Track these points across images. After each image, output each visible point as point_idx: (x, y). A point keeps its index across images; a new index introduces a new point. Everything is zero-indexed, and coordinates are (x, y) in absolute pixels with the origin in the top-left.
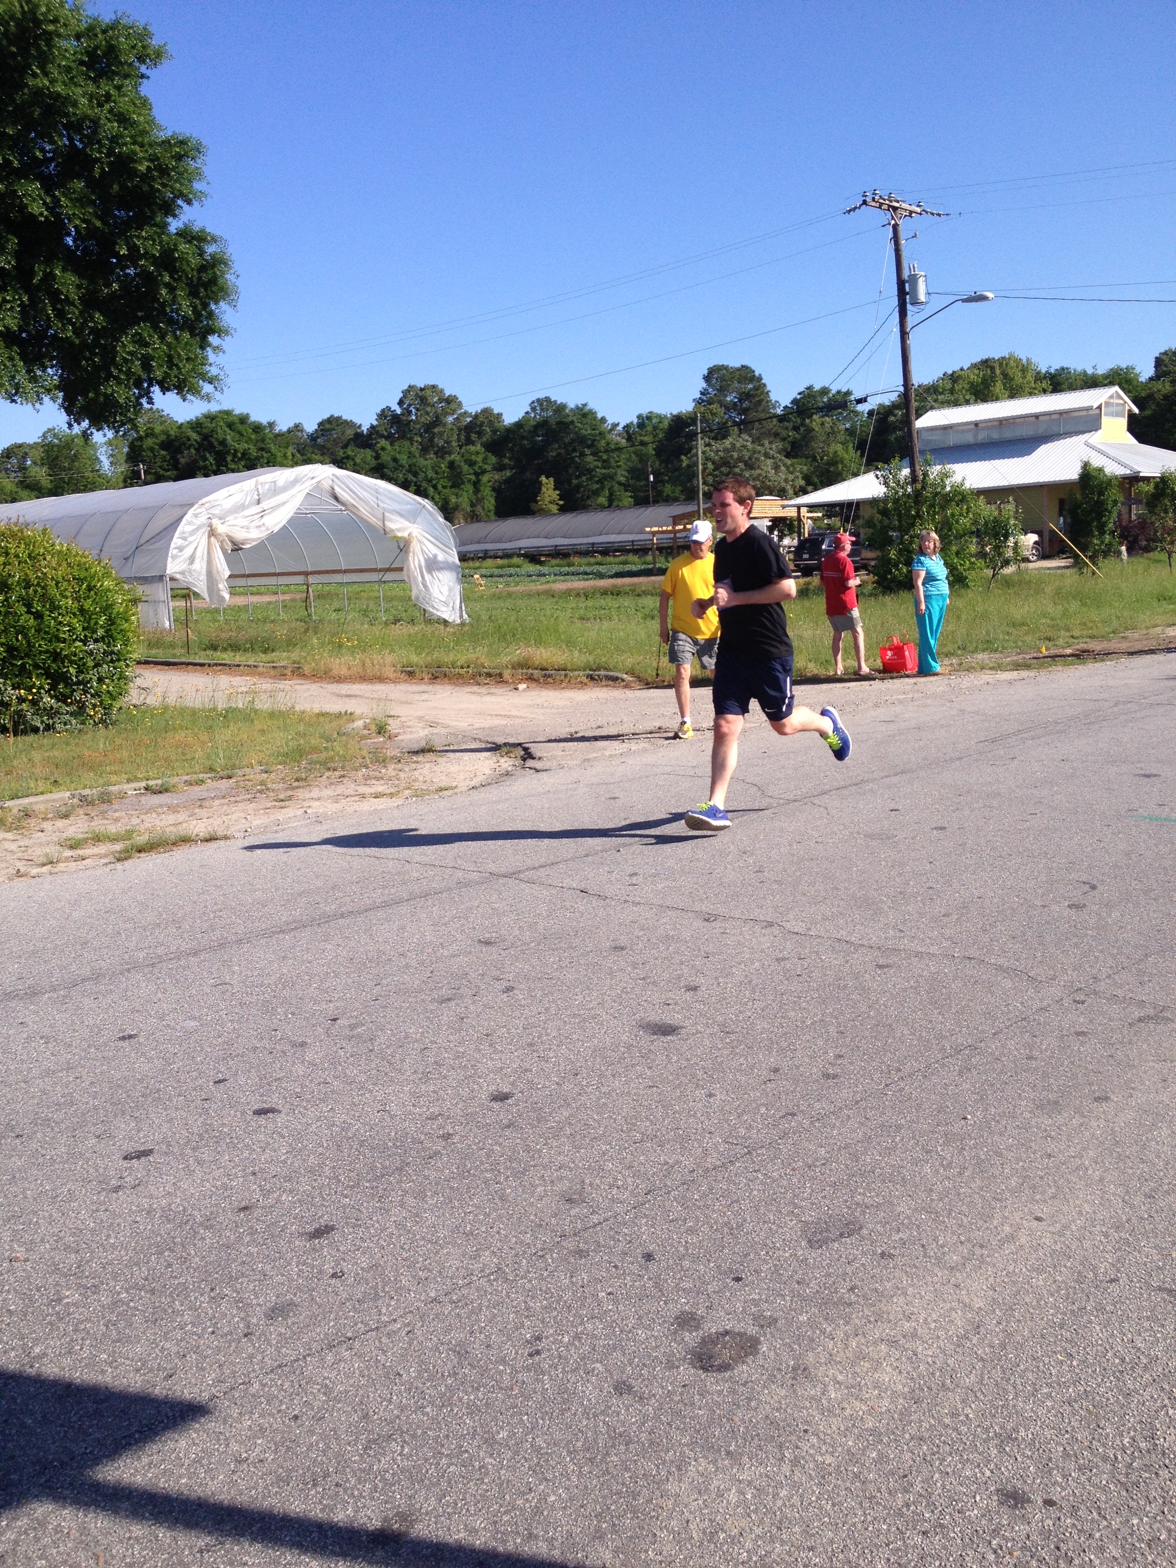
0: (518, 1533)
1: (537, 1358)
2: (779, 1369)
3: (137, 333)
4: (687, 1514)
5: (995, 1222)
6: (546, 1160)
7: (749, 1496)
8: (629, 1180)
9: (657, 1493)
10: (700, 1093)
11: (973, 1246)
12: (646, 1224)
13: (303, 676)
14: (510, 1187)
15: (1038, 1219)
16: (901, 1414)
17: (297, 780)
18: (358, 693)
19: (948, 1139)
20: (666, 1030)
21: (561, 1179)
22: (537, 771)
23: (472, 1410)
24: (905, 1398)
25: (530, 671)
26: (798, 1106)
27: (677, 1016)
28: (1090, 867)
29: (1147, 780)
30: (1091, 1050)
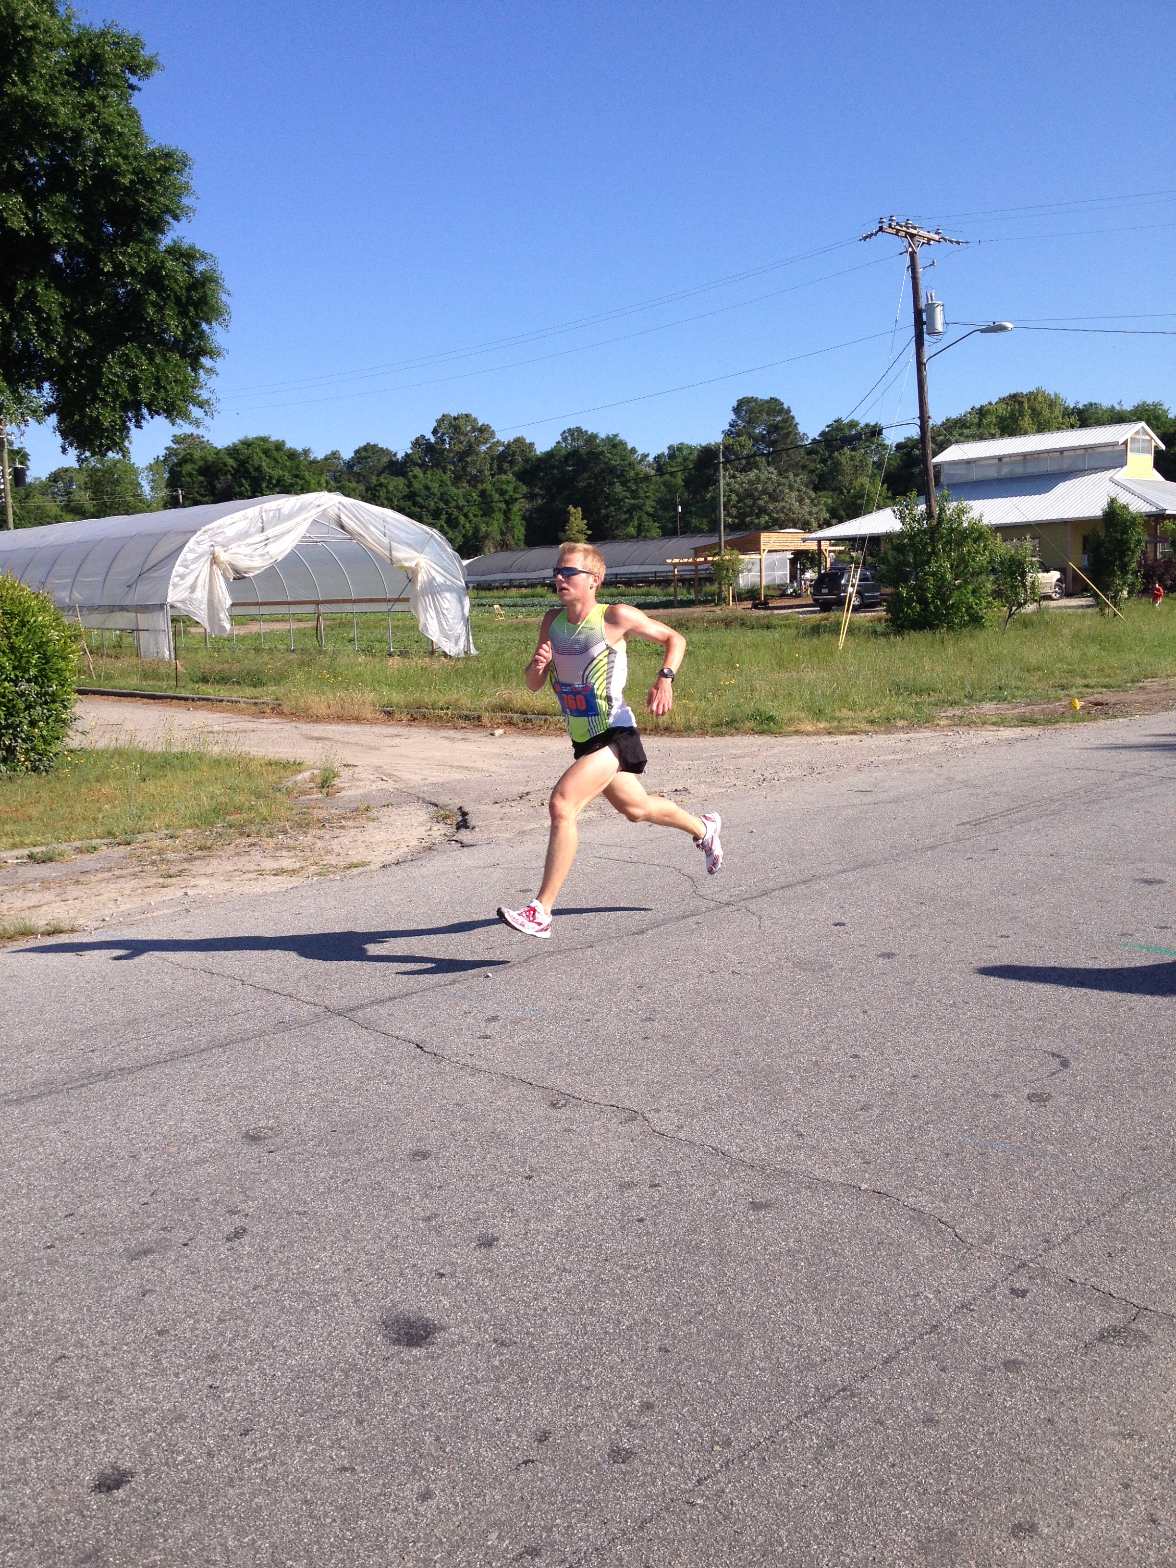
3: (124, 354)
13: (282, 714)
17: (200, 849)
18: (330, 735)
20: (416, 1334)
22: (462, 846)
25: (510, 714)
27: (444, 1302)
28: (1064, 1027)
29: (1149, 888)
30: (1023, 1405)
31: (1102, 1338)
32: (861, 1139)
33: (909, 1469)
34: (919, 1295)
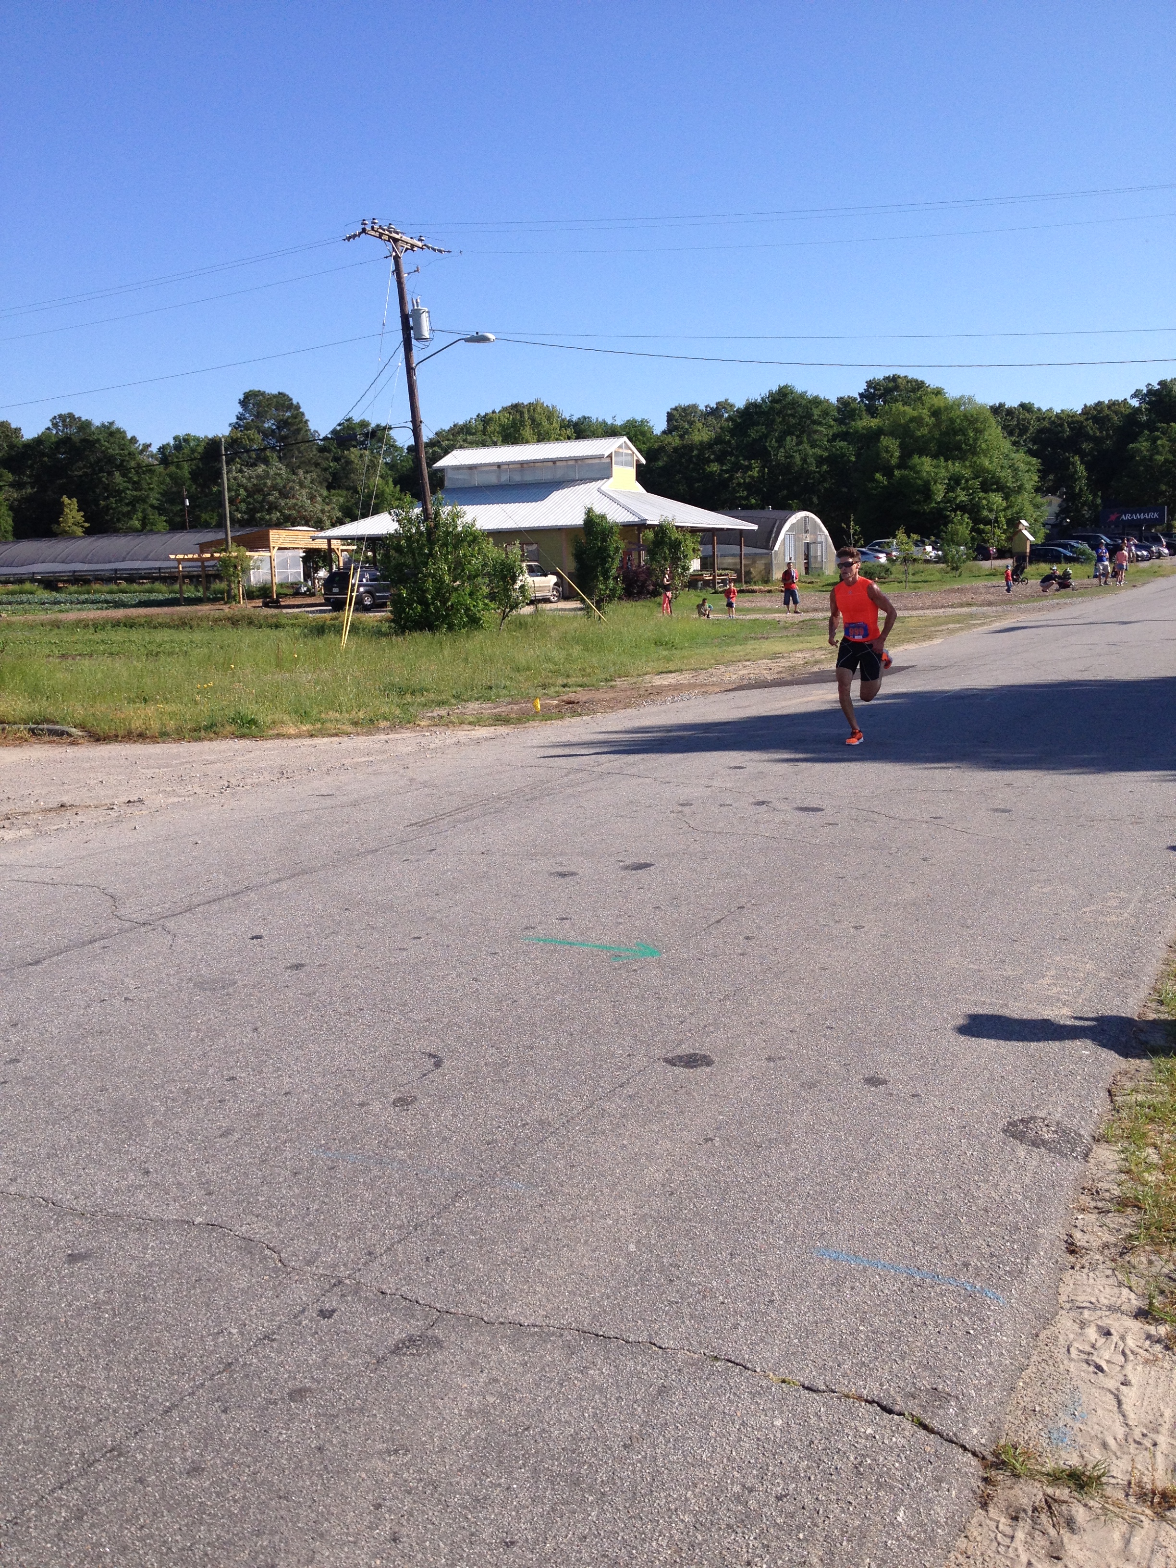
28: (449, 1026)
29: (561, 880)
30: (297, 1437)
31: (396, 1350)
32: (211, 1170)
33: (158, 1529)
34: (222, 1332)
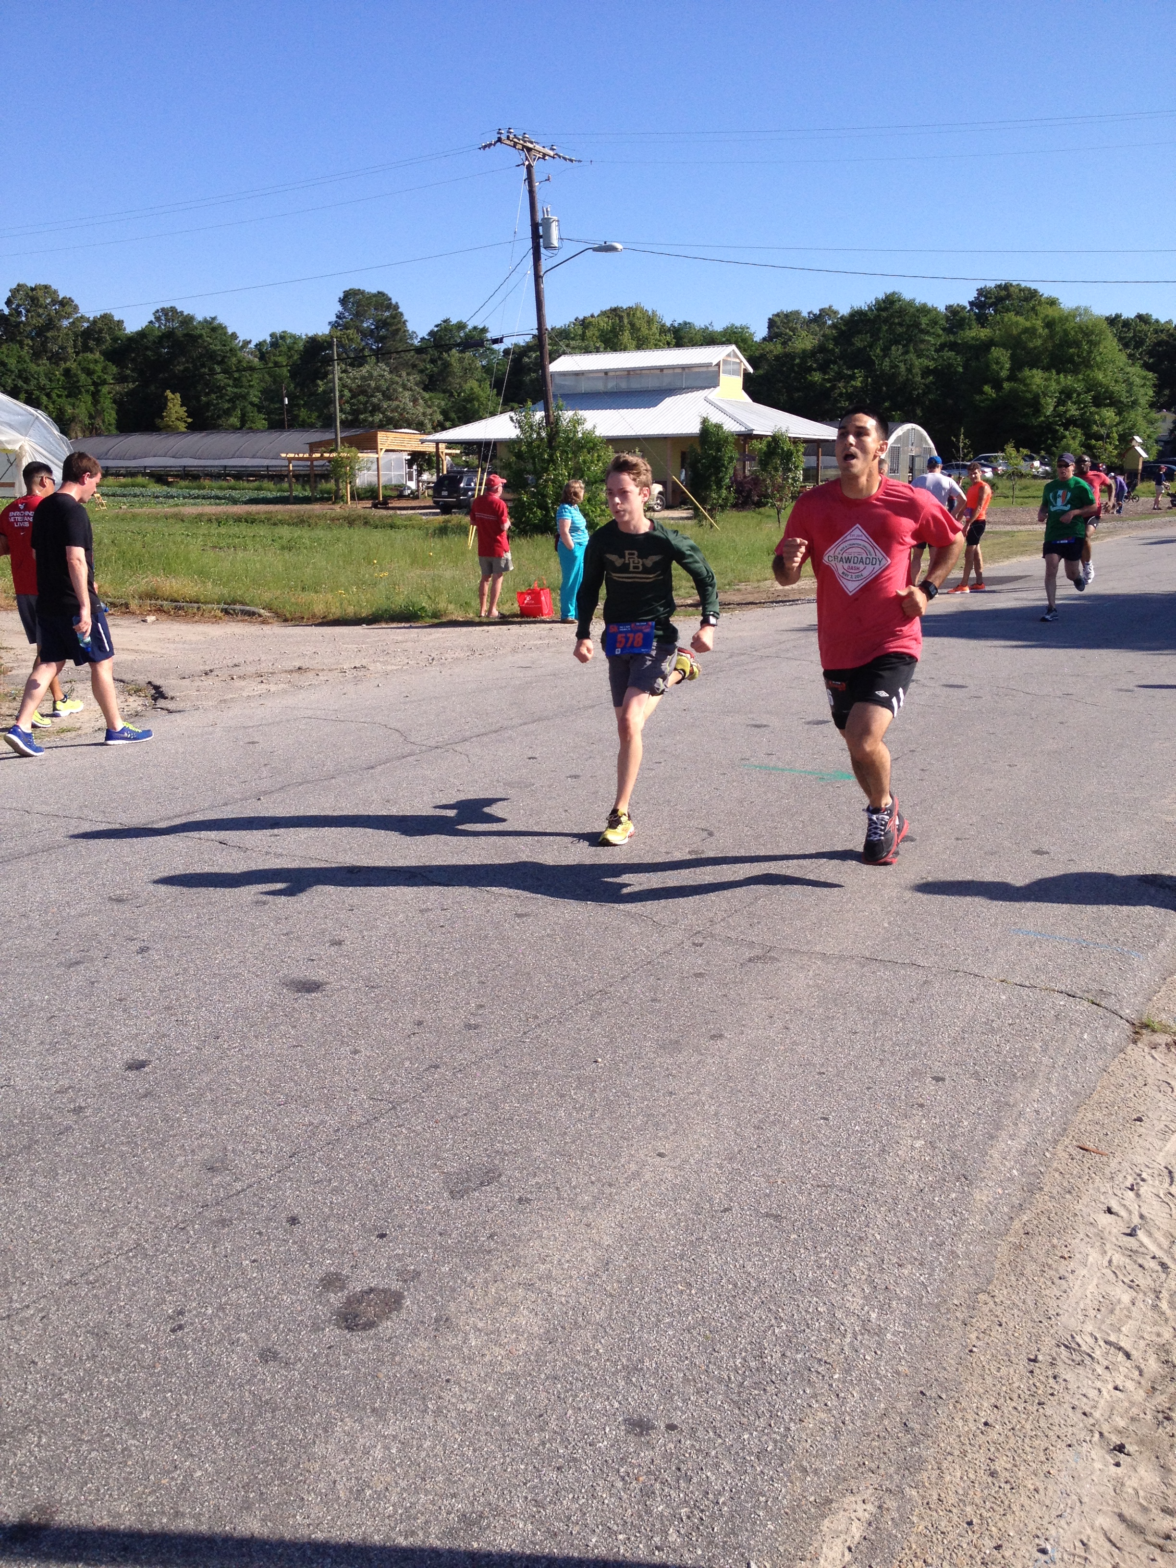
0: (163, 1513)
1: (179, 1333)
2: (422, 1322)
4: (333, 1475)
5: (623, 1161)
6: (187, 1129)
7: (394, 1451)
8: (273, 1144)
9: (304, 1457)
10: (346, 1050)
11: (603, 1186)
12: (291, 1188)
14: (148, 1159)
15: (661, 1155)
16: (537, 1355)
19: (581, 1082)
20: (310, 987)
21: (202, 1147)
22: (170, 712)
23: (113, 1392)
24: (541, 1339)
25: (159, 602)
26: (441, 1058)
27: (321, 972)
28: (708, 814)
29: (758, 730)
30: (708, 991)
31: (750, 961)
34: (636, 949)
